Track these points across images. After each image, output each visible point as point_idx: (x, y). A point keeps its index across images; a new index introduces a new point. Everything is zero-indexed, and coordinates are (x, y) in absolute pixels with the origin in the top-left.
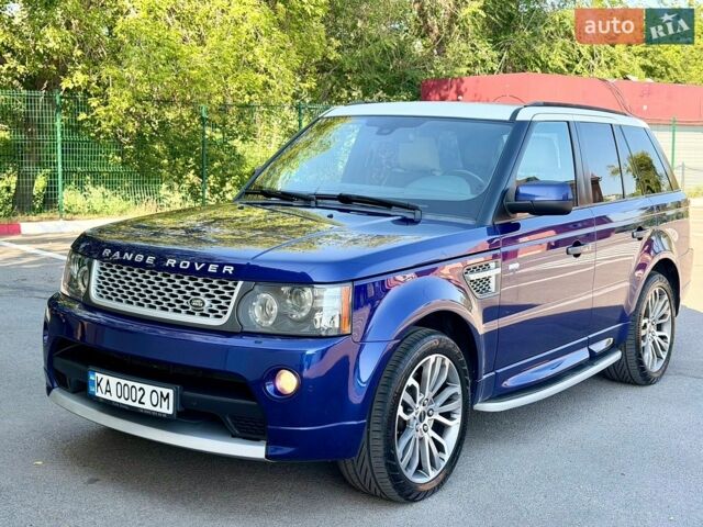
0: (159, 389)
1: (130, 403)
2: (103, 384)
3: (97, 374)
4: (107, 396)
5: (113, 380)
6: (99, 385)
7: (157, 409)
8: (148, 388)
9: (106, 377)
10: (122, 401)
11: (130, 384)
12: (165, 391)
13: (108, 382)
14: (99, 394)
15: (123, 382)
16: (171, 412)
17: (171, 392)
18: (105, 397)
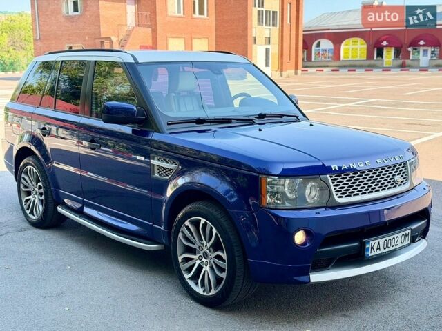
0: (404, 233)
1: (391, 248)
2: (375, 248)
3: (371, 242)
4: (379, 252)
5: (382, 241)
6: (372, 248)
7: (404, 244)
8: (400, 235)
9: (377, 242)
10: (387, 250)
11: (391, 237)
12: (407, 232)
13: (379, 244)
14: (372, 254)
15: (387, 238)
16: (409, 242)
17: (409, 231)
18: (376, 253)
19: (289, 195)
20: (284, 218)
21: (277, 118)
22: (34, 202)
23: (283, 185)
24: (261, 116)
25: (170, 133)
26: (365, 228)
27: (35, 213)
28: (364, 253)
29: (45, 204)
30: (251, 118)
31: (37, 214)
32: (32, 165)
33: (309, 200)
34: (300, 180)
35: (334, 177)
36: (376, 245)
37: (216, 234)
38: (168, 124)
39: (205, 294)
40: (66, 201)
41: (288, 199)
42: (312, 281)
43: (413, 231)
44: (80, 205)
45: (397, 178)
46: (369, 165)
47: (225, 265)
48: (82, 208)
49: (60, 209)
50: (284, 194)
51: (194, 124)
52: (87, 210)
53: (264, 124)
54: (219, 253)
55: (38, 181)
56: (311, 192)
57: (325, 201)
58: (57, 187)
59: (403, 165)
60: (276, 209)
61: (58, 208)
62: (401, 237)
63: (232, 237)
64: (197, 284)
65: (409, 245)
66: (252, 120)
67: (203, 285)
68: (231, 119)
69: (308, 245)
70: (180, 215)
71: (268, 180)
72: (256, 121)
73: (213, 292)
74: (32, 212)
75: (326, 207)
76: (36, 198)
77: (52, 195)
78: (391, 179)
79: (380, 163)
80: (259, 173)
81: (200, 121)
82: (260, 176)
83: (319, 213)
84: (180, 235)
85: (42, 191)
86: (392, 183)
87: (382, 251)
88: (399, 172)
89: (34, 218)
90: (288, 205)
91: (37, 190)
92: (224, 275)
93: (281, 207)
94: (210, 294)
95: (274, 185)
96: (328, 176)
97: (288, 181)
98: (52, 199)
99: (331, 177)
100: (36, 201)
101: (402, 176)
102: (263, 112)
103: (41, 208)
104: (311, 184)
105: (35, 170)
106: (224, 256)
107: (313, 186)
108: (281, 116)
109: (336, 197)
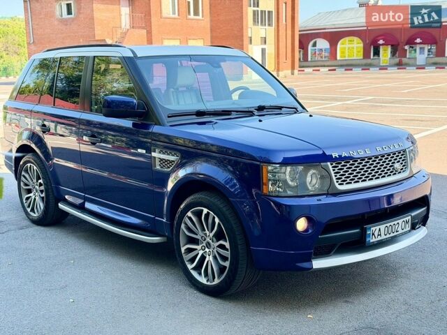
0: (405, 219)
1: (392, 235)
2: (376, 234)
3: (372, 229)
4: (379, 238)
5: (382, 227)
6: (373, 234)
7: (405, 230)
8: (400, 221)
9: (378, 228)
10: (388, 236)
11: (392, 224)
12: (407, 218)
13: (380, 230)
14: (373, 240)
15: (388, 225)
16: (409, 229)
17: (410, 217)
18: (377, 239)
19: (290, 183)
20: (286, 205)
21: (277, 109)
22: (35, 199)
23: (285, 173)
24: (261, 108)
25: (171, 126)
26: (366, 215)
27: (36, 211)
28: (366, 239)
29: (46, 201)
30: (250, 110)
31: (38, 211)
32: (32, 163)
33: (310, 188)
34: (301, 168)
35: (334, 165)
36: (378, 231)
37: (219, 224)
38: (169, 117)
39: (209, 283)
40: (66, 197)
41: (289, 186)
42: (314, 267)
43: (413, 218)
44: (82, 201)
45: (397, 166)
46: (369, 153)
47: (227, 254)
48: (83, 204)
49: (61, 206)
50: (285, 182)
51: (194, 117)
52: (88, 205)
53: (264, 115)
54: (222, 242)
55: (38, 178)
56: (312, 180)
57: (326, 188)
58: (58, 183)
59: (402, 153)
60: (277, 197)
61: (59, 204)
62: (401, 223)
63: (234, 226)
64: (200, 274)
65: (410, 231)
66: (251, 112)
67: (206, 275)
68: (231, 111)
69: (310, 231)
70: (182, 206)
71: (270, 168)
72: (256, 112)
73: (217, 281)
74: (32, 210)
75: (327, 194)
76: (37, 196)
77: (53, 192)
78: (391, 166)
79: (379, 150)
80: (261, 162)
81: (200, 114)
82: (262, 164)
83: (320, 200)
84: (183, 226)
85: (42, 188)
86: (391, 170)
87: (383, 237)
88: (398, 160)
89: (35, 215)
90: (289, 193)
91: (37, 187)
92: (227, 264)
93: (283, 194)
94: (214, 283)
95: (275, 173)
96: (329, 163)
97: (289, 169)
98: (53, 196)
99: (331, 164)
100: (37, 198)
101: (402, 164)
102: (263, 104)
103: (41, 205)
104: (312, 171)
105: (35, 168)
106: (227, 245)
107: (314, 173)
108: (280, 108)
109: (337, 184)
